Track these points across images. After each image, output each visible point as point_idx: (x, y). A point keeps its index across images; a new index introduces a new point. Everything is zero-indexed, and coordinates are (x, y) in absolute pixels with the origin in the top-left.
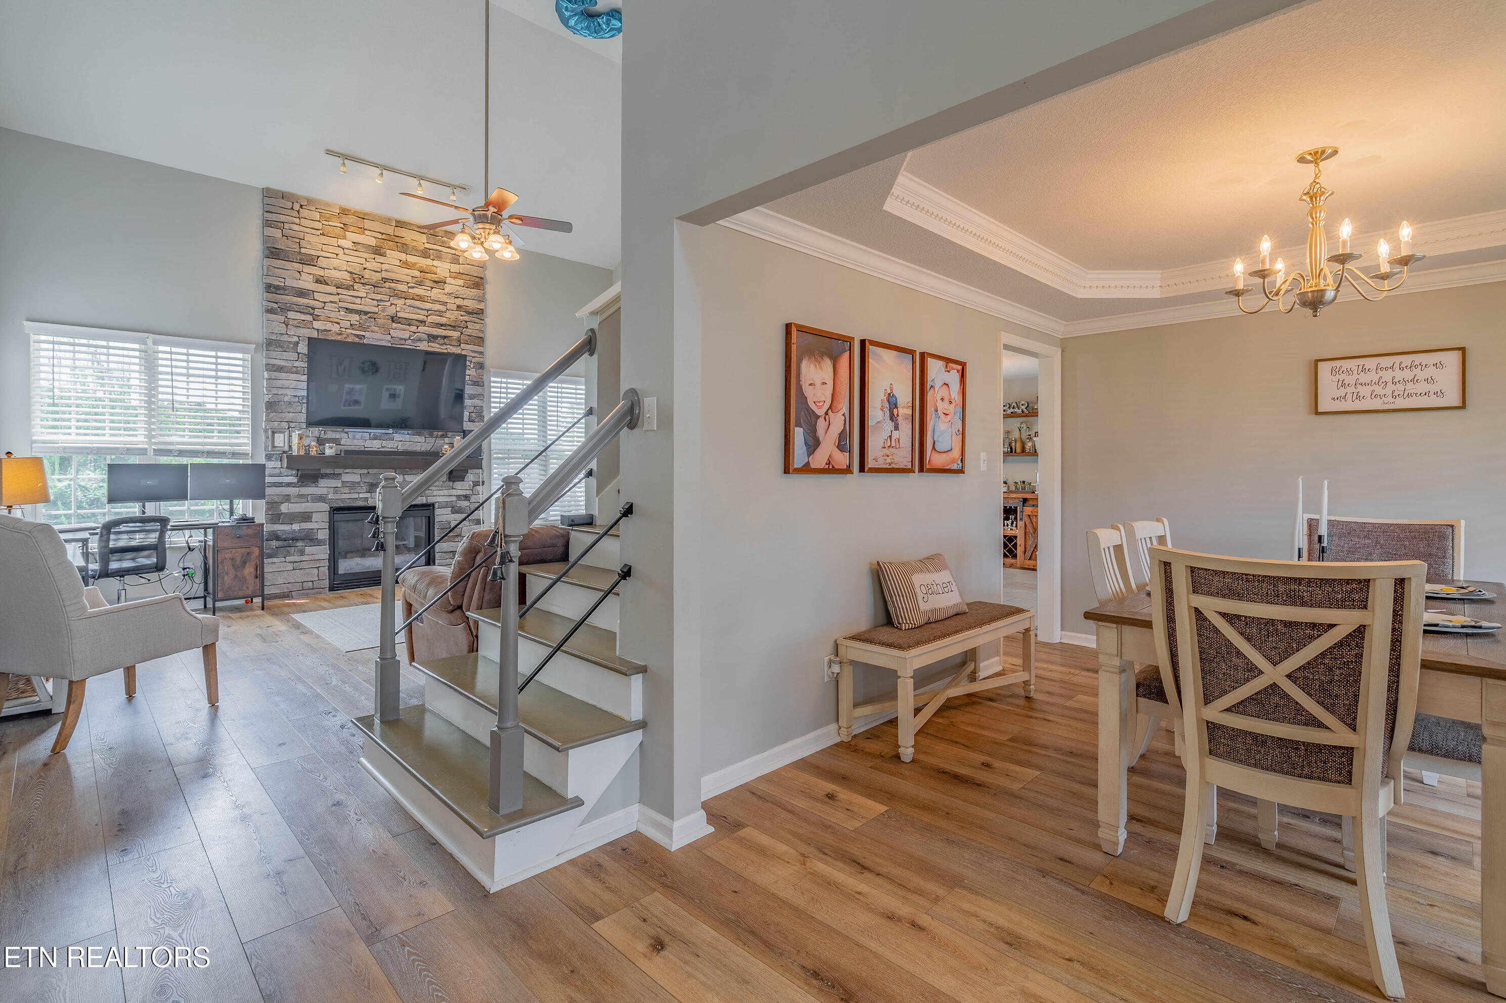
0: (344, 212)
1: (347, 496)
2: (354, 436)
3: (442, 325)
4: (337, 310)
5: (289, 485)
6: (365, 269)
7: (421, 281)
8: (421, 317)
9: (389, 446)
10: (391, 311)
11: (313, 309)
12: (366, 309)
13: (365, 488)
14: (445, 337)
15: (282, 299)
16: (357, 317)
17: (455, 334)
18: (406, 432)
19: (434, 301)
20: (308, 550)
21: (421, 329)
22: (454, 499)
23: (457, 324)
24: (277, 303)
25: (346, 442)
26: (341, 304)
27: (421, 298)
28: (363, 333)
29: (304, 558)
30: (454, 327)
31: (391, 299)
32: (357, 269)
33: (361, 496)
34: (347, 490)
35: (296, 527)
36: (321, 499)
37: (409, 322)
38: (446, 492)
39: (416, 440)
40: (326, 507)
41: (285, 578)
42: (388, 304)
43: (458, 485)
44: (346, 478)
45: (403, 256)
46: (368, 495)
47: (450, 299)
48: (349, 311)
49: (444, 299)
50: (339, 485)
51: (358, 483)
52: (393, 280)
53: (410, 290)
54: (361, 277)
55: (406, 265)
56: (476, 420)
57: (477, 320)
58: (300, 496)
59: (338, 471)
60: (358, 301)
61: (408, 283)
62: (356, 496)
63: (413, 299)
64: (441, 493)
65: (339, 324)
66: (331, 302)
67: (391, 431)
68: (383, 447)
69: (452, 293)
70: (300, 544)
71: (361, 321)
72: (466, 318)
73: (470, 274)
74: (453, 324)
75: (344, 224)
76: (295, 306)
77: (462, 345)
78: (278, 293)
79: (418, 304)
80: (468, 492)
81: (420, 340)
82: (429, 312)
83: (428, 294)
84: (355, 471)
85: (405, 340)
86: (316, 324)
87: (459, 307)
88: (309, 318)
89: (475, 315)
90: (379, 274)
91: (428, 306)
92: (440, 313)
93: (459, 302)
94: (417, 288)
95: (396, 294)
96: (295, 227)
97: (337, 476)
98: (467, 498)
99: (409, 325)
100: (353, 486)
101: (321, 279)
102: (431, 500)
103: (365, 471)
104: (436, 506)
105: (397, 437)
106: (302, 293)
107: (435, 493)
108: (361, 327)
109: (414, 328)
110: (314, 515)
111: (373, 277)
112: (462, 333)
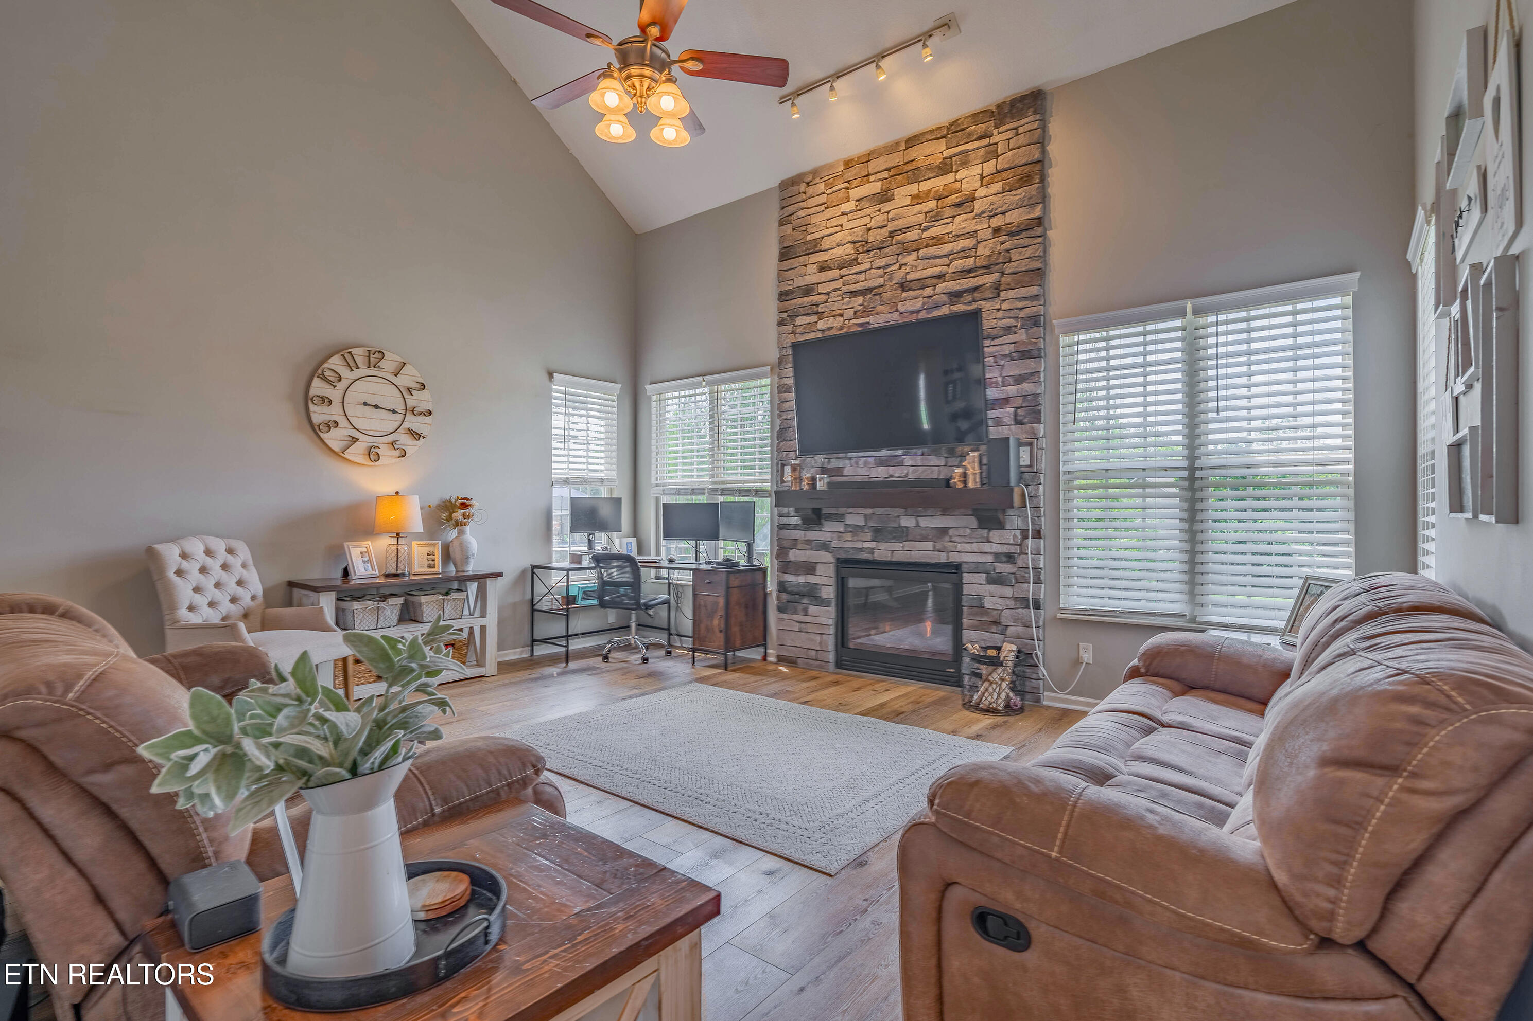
0: (848, 164)
1: (849, 545)
2: (857, 463)
3: (969, 271)
4: (840, 298)
5: (795, 527)
6: (869, 230)
7: (938, 214)
8: (936, 271)
9: (897, 473)
10: (898, 276)
11: (817, 305)
12: (869, 284)
13: (869, 536)
14: (976, 289)
15: (790, 305)
16: (860, 300)
17: (989, 279)
18: (919, 452)
19: (958, 237)
20: (812, 609)
21: (941, 287)
22: (990, 558)
23: (993, 259)
24: (786, 312)
25: (848, 471)
26: (845, 289)
27: (938, 241)
28: (867, 319)
29: (808, 619)
30: (987, 268)
31: (900, 257)
32: (859, 234)
33: (866, 545)
34: (848, 536)
35: (802, 579)
36: (824, 546)
37: (921, 284)
38: (975, 547)
39: (932, 463)
40: (828, 557)
41: (792, 640)
42: (896, 266)
43: (995, 535)
44: (851, 520)
45: (913, 189)
46: (872, 545)
47: (981, 222)
48: (853, 294)
49: (972, 226)
50: (842, 530)
51: (862, 527)
52: (900, 230)
53: (925, 235)
54: (864, 243)
55: (917, 199)
56: (1026, 420)
57: (1026, 242)
58: (808, 542)
59: (842, 511)
60: (862, 277)
61: (921, 225)
62: (859, 545)
63: (927, 246)
64: (968, 547)
65: (842, 315)
66: (835, 290)
67: (899, 452)
68: (891, 476)
69: (983, 212)
70: (805, 601)
71: (866, 304)
72: (1007, 245)
73: (1012, 165)
74: (985, 263)
75: (848, 182)
76: (801, 309)
77: (1002, 294)
78: (787, 299)
79: (933, 251)
80: (1012, 549)
81: (937, 306)
82: (950, 257)
83: (949, 228)
84: (859, 510)
85: (918, 312)
86: (821, 325)
87: (997, 231)
88: (814, 318)
89: (1024, 235)
90: (884, 229)
91: (947, 248)
92: (965, 253)
93: (996, 222)
94: (933, 226)
95: (906, 248)
96: (801, 213)
97: (840, 518)
98: (1010, 558)
99: (923, 288)
100: (856, 530)
101: (825, 265)
102: (955, 558)
103: (869, 511)
104: (965, 567)
105: (908, 460)
106: (808, 290)
107: (960, 547)
108: (867, 311)
109: (928, 291)
110: (819, 567)
111: (878, 237)
112: (1003, 274)
